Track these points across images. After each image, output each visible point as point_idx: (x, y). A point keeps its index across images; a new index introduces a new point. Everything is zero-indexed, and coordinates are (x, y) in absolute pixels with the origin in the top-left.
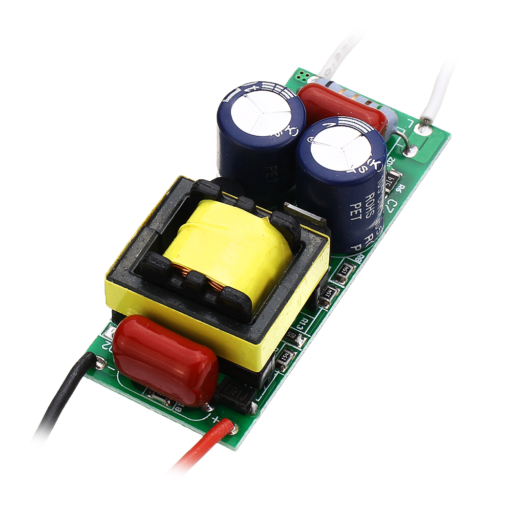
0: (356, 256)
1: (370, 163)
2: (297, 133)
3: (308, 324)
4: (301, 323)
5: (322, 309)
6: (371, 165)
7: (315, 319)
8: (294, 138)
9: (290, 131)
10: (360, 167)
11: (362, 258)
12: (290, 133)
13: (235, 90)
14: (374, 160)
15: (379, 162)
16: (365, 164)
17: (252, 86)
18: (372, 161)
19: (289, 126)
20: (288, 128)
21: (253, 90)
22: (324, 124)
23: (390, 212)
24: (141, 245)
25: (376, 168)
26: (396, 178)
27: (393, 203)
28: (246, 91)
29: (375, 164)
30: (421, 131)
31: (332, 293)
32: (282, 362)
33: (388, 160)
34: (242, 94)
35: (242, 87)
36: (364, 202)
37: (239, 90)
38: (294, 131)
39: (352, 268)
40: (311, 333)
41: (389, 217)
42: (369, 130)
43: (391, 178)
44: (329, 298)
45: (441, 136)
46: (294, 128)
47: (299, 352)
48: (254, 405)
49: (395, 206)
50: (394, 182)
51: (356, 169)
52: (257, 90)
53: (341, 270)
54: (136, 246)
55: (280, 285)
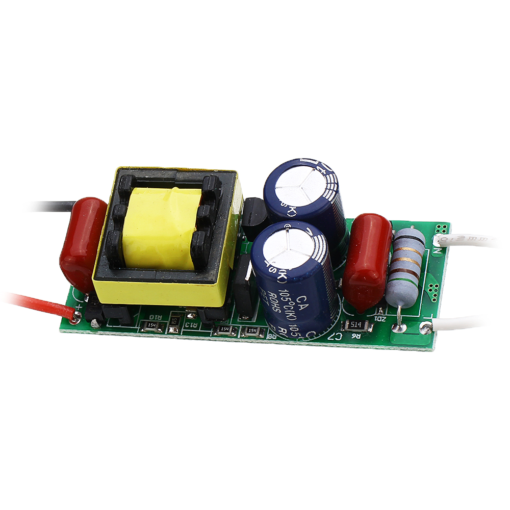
1: (281, 272)
2: (292, 216)
3: (193, 328)
4: (192, 324)
5: (211, 332)
6: (279, 273)
7: (199, 331)
8: (285, 216)
9: (291, 210)
10: (274, 267)
11: (273, 338)
12: (289, 212)
13: (316, 161)
14: (285, 273)
15: (286, 278)
16: (278, 269)
17: (324, 168)
18: (284, 272)
19: (295, 208)
20: (292, 208)
21: (320, 171)
22: (308, 229)
23: (329, 339)
24: (159, 175)
25: (278, 278)
26: (363, 327)
27: (338, 337)
28: (318, 167)
29: (283, 275)
30: (423, 328)
31: (226, 331)
32: (146, 325)
33: (381, 317)
34: (314, 166)
35: (320, 164)
36: (268, 294)
37: (316, 163)
38: (292, 213)
39: (257, 334)
40: (185, 333)
41: (323, 340)
42: (316, 259)
43: (360, 324)
44: (220, 331)
45: (426, 343)
46: (295, 212)
47: (164, 333)
48: (94, 321)
49: (336, 339)
50: (358, 328)
51: (271, 266)
52: (323, 174)
53: (251, 328)
54: (156, 172)
55: (156, 271)
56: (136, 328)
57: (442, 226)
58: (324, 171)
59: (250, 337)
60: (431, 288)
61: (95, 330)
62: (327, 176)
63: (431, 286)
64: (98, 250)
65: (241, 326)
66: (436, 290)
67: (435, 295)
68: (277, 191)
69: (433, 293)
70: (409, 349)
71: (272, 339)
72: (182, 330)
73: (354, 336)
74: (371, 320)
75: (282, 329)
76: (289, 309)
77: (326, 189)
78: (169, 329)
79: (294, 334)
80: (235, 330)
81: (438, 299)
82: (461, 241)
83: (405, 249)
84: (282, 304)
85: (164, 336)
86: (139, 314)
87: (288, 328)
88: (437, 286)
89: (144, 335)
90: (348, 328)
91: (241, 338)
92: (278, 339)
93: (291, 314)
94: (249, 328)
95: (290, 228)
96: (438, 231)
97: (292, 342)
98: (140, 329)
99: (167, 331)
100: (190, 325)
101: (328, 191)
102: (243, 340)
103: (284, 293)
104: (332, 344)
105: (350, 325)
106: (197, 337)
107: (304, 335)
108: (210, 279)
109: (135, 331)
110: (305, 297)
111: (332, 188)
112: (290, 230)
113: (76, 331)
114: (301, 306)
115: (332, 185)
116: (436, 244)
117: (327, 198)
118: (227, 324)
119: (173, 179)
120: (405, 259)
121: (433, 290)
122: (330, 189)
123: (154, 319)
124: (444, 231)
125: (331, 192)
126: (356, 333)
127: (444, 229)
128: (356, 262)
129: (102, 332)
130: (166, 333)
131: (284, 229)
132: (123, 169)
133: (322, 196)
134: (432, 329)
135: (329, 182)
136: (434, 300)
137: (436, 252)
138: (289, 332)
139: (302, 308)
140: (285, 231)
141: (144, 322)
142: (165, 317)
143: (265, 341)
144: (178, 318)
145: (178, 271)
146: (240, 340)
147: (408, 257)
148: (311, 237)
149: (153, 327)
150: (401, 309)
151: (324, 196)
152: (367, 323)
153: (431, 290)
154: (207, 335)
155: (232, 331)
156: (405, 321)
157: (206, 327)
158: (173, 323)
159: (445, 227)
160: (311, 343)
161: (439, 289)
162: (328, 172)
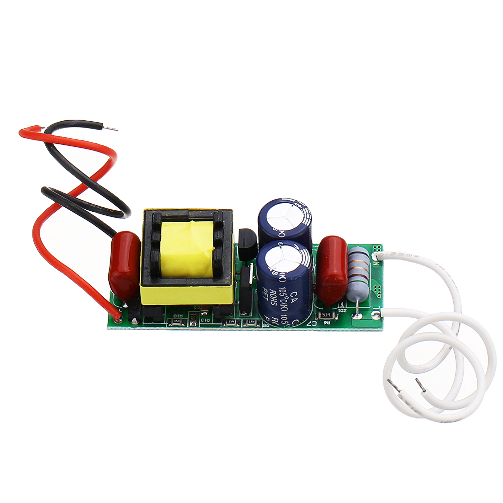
0: (266, 323)
1: (281, 274)
3: (207, 322)
4: (206, 319)
5: (221, 324)
7: (212, 324)
8: (277, 237)
10: (276, 271)
12: (279, 234)
15: (285, 278)
16: (279, 273)
17: (300, 204)
18: (283, 274)
19: (284, 231)
20: (282, 232)
21: (297, 206)
22: (295, 245)
23: (307, 325)
24: (176, 214)
25: (280, 278)
26: (331, 316)
27: (314, 324)
28: (295, 204)
29: (283, 276)
30: (374, 315)
31: (233, 323)
32: (172, 321)
33: (343, 309)
34: (292, 203)
35: (296, 201)
36: (269, 291)
37: (294, 201)
38: (282, 235)
39: (256, 324)
40: (201, 326)
41: (304, 326)
42: (305, 265)
43: (329, 314)
44: (228, 323)
45: (378, 325)
46: (284, 234)
47: (186, 326)
48: (134, 320)
49: (313, 325)
50: (328, 317)
51: (273, 271)
52: (300, 208)
53: (251, 320)
54: (173, 212)
55: (186, 279)
56: (165, 323)
57: (377, 247)
58: (300, 206)
59: (250, 327)
60: (375, 288)
61: (134, 327)
62: (303, 209)
63: (375, 287)
64: (141, 266)
65: (242, 320)
66: (379, 290)
67: (379, 293)
68: (268, 220)
69: (377, 292)
70: (366, 330)
71: (266, 327)
72: (199, 324)
73: (325, 322)
74: (336, 311)
75: (275, 319)
76: (284, 302)
77: (304, 218)
78: (189, 324)
79: (284, 322)
80: (239, 322)
81: (382, 295)
82: (393, 256)
83: (357, 260)
84: (279, 298)
85: (186, 328)
86: (165, 314)
87: (279, 318)
88: (379, 287)
89: (171, 328)
90: (321, 317)
91: (243, 327)
92: (270, 327)
93: (284, 306)
94: (249, 320)
95: (282, 245)
96: (375, 250)
97: (281, 329)
98: (168, 325)
99: (188, 324)
100: (204, 320)
101: (305, 219)
102: (245, 329)
103: (283, 290)
104: (310, 329)
105: (322, 316)
106: (211, 329)
107: (290, 323)
108: (226, 283)
109: (164, 326)
110: (296, 292)
111: (308, 217)
112: (282, 247)
113: (120, 328)
114: (293, 299)
115: (308, 215)
116: (374, 259)
117: (305, 224)
118: (232, 318)
119: (187, 216)
120: (359, 267)
121: (377, 290)
122: (307, 218)
123: (177, 317)
124: (379, 250)
125: (307, 220)
126: (327, 321)
127: (379, 249)
128: (328, 268)
129: (139, 328)
130: (188, 326)
131: (278, 246)
132: (148, 210)
133: (302, 223)
134: (380, 316)
135: (305, 213)
136: (379, 296)
137: (375, 264)
138: (280, 320)
139: (293, 301)
140: (279, 247)
141: (171, 319)
142: (185, 315)
143: (261, 329)
144: (196, 316)
145: (202, 278)
146: (243, 329)
147: (360, 266)
148: (298, 250)
149: (178, 322)
150: (359, 303)
151: (303, 223)
152: (334, 313)
153: (375, 290)
154: (219, 326)
155: (237, 323)
156: (361, 311)
157: (217, 320)
158: (192, 319)
159: (379, 247)
160: (295, 329)
161: (382, 289)
162: (303, 207)
